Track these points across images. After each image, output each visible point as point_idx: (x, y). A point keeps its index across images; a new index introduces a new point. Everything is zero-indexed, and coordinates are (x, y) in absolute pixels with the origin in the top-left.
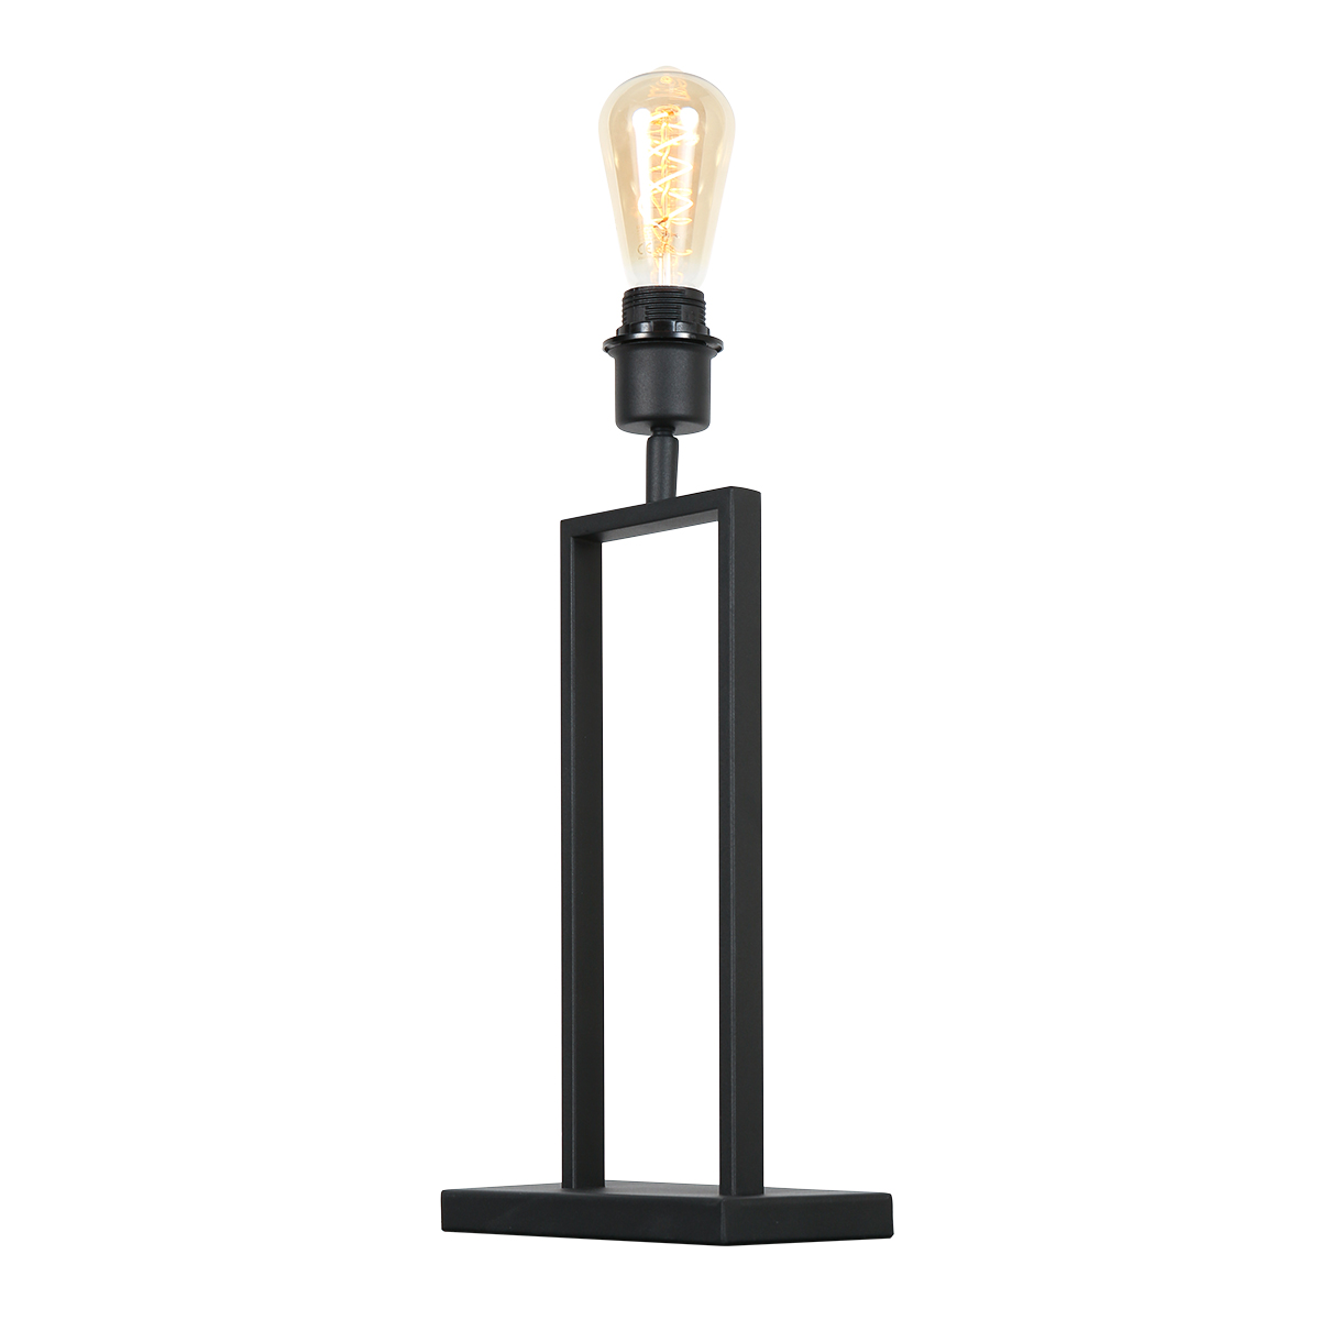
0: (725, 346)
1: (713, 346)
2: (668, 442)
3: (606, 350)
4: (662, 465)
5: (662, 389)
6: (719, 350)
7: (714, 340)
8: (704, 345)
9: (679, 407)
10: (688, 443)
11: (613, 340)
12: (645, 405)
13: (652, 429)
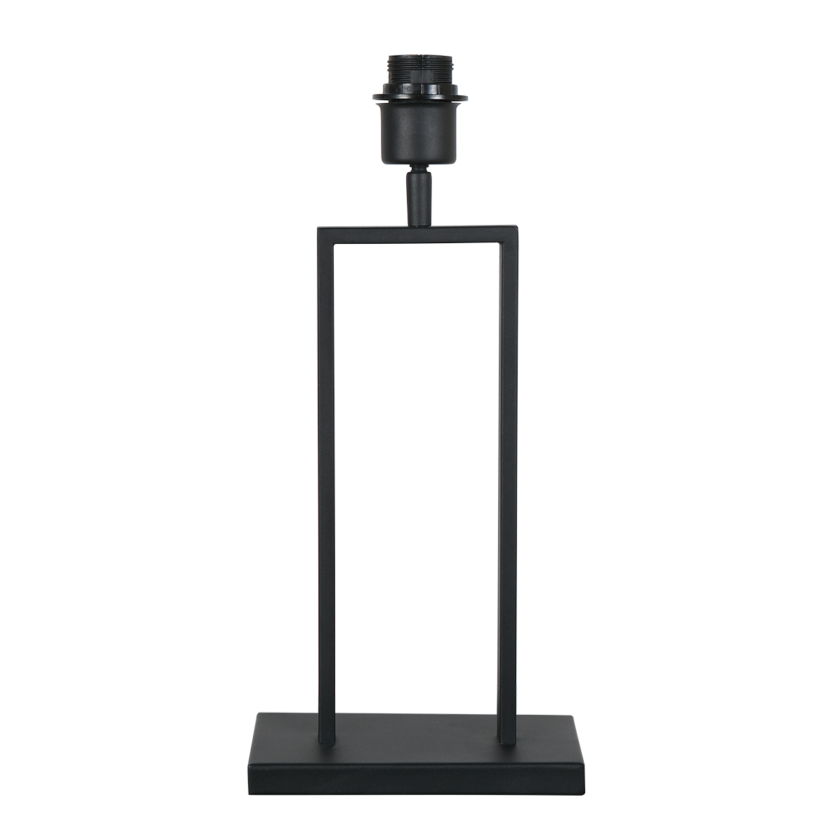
2: (423, 176)
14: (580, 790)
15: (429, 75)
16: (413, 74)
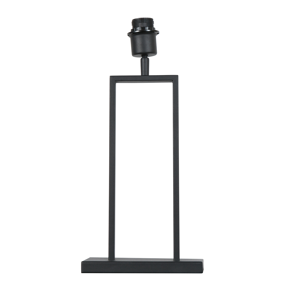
0: (160, 32)
1: (156, 33)
2: (146, 59)
3: (128, 35)
4: (145, 66)
5: (143, 45)
6: (158, 33)
7: (156, 31)
8: (154, 33)
9: (148, 49)
10: (151, 59)
11: (130, 33)
12: (139, 50)
13: (142, 56)
14: (201, 272)
15: (145, 24)
16: (140, 24)
